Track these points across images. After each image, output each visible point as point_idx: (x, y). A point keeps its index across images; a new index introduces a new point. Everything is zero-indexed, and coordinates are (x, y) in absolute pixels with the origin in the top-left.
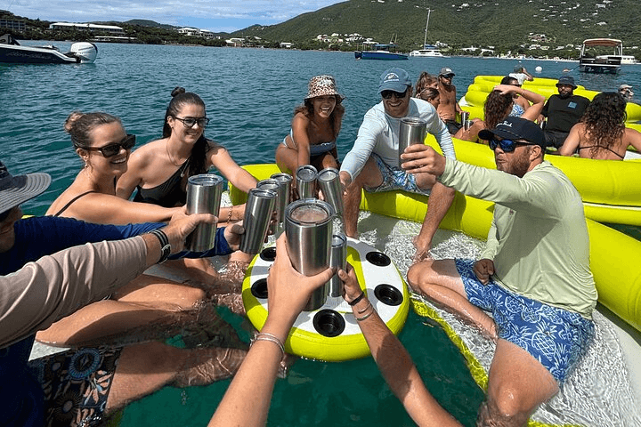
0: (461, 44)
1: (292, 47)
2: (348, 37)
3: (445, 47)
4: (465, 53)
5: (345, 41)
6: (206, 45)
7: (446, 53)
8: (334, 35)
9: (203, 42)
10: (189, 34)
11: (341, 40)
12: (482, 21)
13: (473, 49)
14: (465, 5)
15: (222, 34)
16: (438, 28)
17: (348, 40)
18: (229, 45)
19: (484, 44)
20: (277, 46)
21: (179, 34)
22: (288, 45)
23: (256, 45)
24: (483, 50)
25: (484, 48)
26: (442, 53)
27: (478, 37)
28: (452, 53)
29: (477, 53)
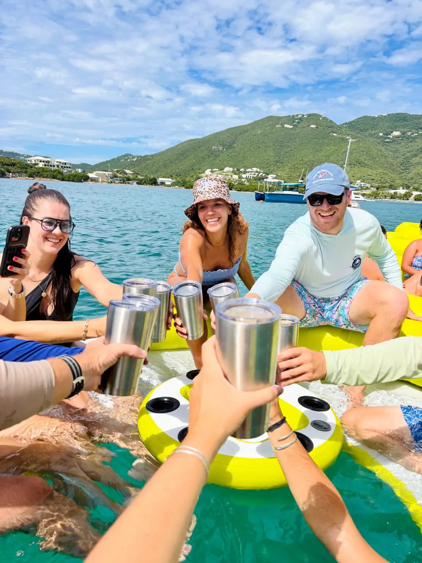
0: (387, 185)
1: (173, 185)
2: (245, 172)
3: (367, 188)
4: (392, 197)
5: (240, 177)
6: (63, 180)
7: (369, 196)
8: (227, 169)
9: (59, 176)
10: (41, 165)
11: (236, 177)
12: (416, 156)
13: (402, 191)
14: (396, 133)
15: (84, 166)
16: (360, 163)
17: (244, 176)
18: (93, 180)
19: (416, 186)
20: (154, 182)
21: (27, 165)
22: (168, 181)
23: (127, 180)
24: (415, 193)
25: (416, 189)
26: (364, 195)
27: (410, 176)
28: (375, 195)
29: (407, 196)
